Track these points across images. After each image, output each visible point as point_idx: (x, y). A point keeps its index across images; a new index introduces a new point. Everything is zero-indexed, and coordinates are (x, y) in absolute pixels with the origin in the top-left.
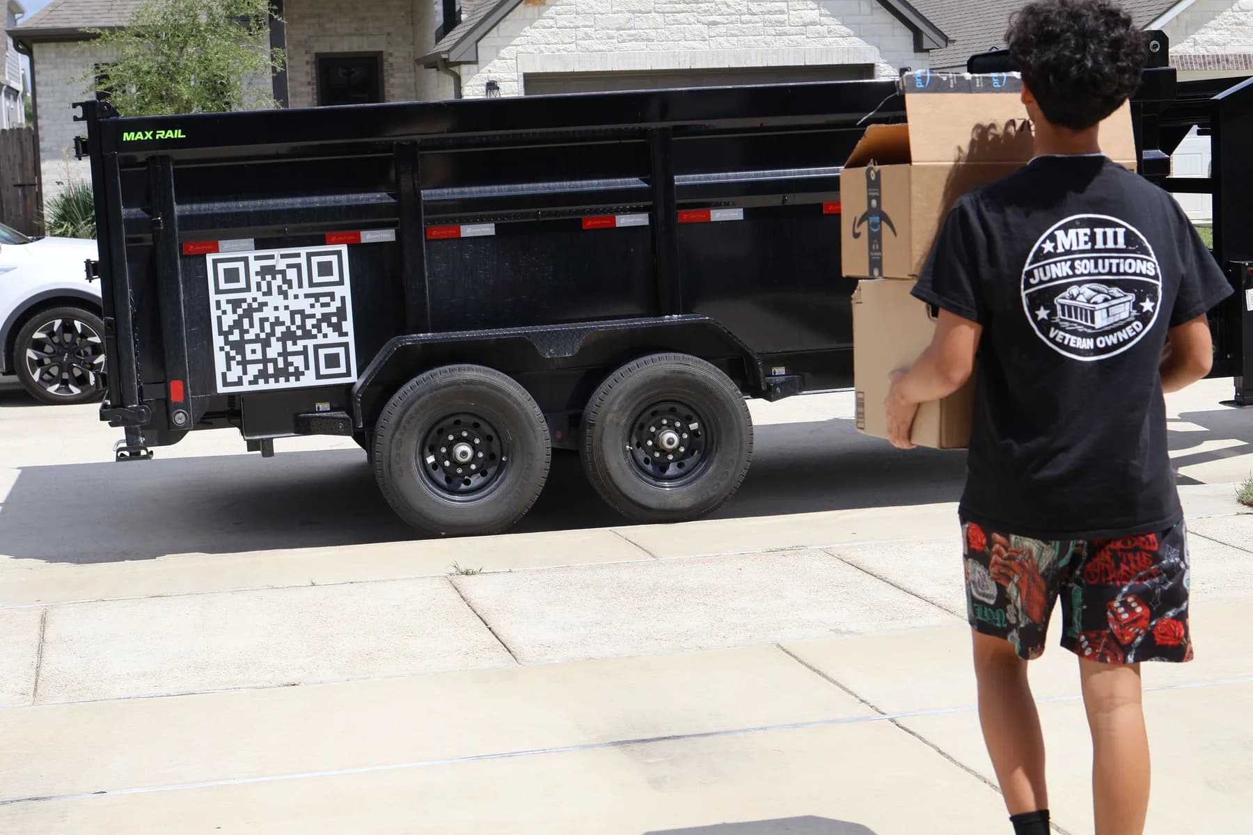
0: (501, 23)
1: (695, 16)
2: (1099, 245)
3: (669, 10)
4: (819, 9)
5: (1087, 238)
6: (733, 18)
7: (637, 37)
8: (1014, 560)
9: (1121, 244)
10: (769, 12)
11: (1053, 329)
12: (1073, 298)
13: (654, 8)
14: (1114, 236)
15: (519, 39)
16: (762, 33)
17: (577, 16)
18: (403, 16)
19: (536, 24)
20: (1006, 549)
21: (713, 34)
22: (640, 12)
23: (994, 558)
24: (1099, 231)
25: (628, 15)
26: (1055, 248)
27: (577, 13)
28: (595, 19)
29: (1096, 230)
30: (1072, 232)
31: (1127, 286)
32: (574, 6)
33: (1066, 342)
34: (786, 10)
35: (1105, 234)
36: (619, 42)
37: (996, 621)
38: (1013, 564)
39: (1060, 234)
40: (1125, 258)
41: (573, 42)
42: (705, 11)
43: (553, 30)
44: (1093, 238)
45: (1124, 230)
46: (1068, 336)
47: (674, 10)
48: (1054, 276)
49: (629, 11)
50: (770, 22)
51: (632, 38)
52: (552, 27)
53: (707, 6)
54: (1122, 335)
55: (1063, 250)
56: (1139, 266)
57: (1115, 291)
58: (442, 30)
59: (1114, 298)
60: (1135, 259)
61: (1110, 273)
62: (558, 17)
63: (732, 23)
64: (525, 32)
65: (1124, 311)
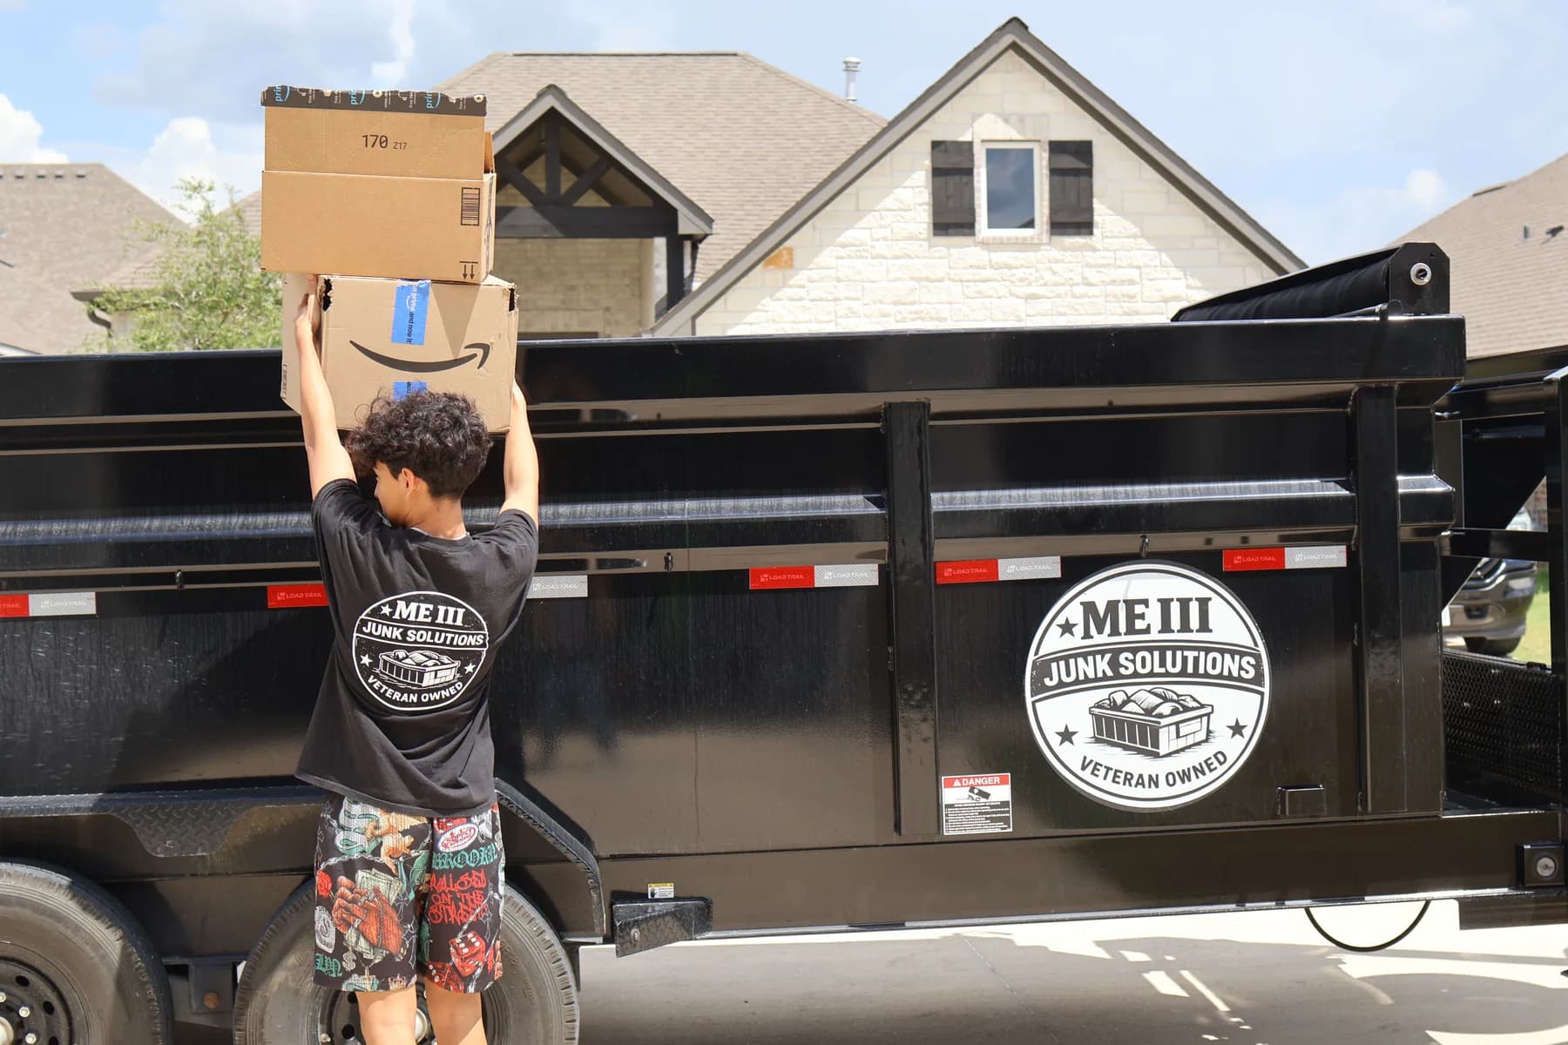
0: (730, 292)
1: (1006, 287)
2: (440, 620)
3: (971, 277)
4: (1186, 278)
5: (428, 613)
6: (1062, 290)
7: (923, 315)
8: (357, 904)
9: (459, 622)
10: (1113, 282)
11: (372, 677)
12: (397, 658)
13: (949, 275)
14: (452, 614)
15: (754, 314)
16: (1103, 311)
17: (838, 284)
18: (627, 286)
19: (778, 295)
20: (351, 890)
21: (1031, 312)
22: (928, 279)
23: (339, 901)
24: (442, 609)
25: (912, 284)
26: (392, 613)
27: (839, 280)
28: (863, 289)
29: (439, 607)
30: (413, 606)
31: (454, 655)
32: (834, 270)
33: (382, 691)
34: (1138, 279)
35: (446, 611)
36: (897, 322)
37: (331, 972)
38: (354, 908)
39: (401, 604)
40: (460, 634)
41: (831, 321)
42: (1021, 280)
43: (803, 302)
44: (434, 614)
45: (464, 610)
46: (385, 687)
47: (977, 278)
48: (383, 635)
49: (912, 279)
50: (1115, 296)
51: (916, 316)
52: (801, 299)
53: (1025, 273)
54: (445, 693)
55: (399, 618)
56: (472, 641)
57: (445, 659)
58: (665, 304)
59: (443, 664)
60: (468, 635)
61: (444, 644)
62: (811, 285)
63: (1059, 296)
64: (763, 305)
65: (448, 675)
